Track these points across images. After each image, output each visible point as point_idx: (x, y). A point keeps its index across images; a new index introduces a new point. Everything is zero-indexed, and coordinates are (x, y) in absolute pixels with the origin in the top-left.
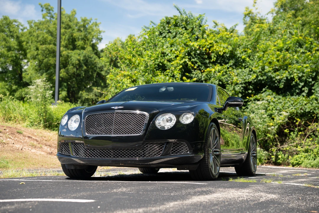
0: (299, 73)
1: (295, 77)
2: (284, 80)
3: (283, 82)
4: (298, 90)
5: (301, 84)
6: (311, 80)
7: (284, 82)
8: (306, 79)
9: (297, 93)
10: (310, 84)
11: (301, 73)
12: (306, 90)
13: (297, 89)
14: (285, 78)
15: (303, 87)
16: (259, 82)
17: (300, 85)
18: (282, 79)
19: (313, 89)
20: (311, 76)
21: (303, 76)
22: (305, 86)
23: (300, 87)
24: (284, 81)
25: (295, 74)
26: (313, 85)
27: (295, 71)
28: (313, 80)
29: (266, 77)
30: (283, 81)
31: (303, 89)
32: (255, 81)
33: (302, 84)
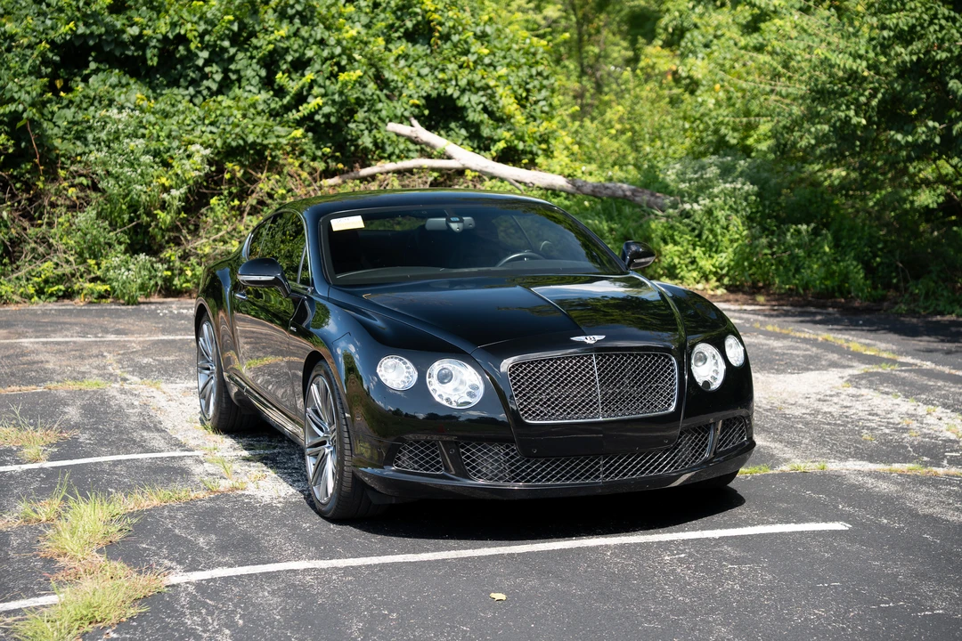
0: (196, 23)
1: (190, 35)
2: (158, 41)
3: (155, 47)
4: (194, 72)
5: (201, 54)
6: (226, 44)
7: (159, 49)
8: (215, 41)
9: (192, 78)
10: (226, 56)
11: (202, 23)
12: (215, 72)
13: (190, 68)
14: (160, 37)
15: (208, 62)
16: (77, 43)
17: (197, 56)
18: (151, 38)
19: (231, 70)
20: (227, 32)
21: (206, 32)
22: (213, 61)
23: (200, 62)
24: (157, 44)
25: (189, 26)
26: (232, 59)
27: (185, 15)
28: (232, 46)
29: (103, 30)
30: (154, 43)
31: (207, 70)
32: (68, 38)
33: (205, 54)
